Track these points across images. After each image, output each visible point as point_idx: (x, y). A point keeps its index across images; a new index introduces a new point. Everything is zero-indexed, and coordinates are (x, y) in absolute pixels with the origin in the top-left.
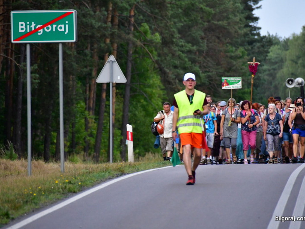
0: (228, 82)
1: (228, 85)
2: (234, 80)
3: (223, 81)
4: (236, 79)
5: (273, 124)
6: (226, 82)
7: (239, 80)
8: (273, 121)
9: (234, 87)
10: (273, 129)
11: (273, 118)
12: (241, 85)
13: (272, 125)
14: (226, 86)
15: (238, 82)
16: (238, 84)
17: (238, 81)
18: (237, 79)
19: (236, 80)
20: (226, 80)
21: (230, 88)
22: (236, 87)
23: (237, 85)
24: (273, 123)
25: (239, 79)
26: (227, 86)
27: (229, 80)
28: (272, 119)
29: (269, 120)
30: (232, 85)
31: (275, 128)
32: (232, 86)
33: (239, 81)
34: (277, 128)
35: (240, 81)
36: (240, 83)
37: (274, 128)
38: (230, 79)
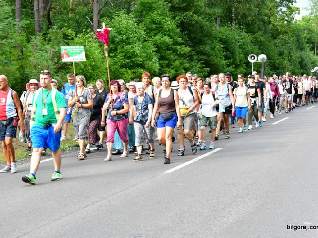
0: (67, 52)
1: (69, 56)
2: (75, 49)
3: (63, 52)
6: (66, 53)
8: (140, 105)
9: (76, 59)
14: (67, 57)
15: (80, 53)
20: (65, 50)
22: (79, 59)
27: (69, 50)
31: (144, 114)
32: (74, 58)
38: (70, 48)
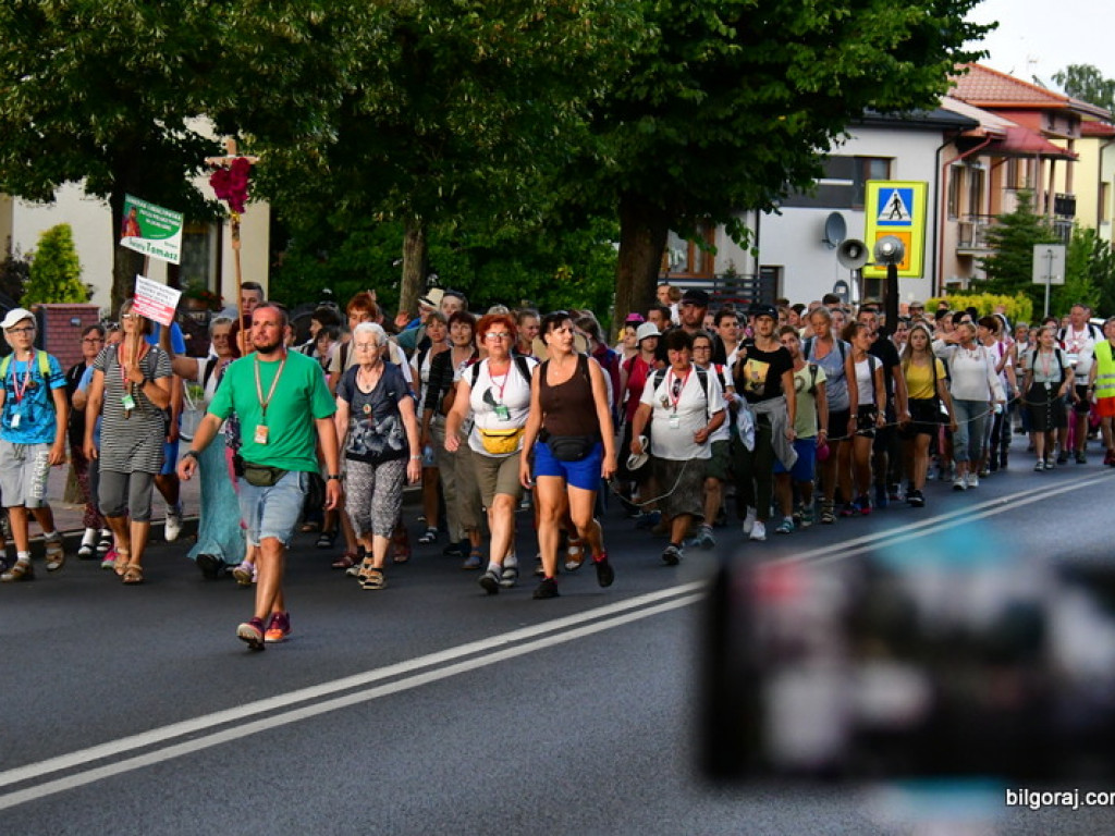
4: (163, 216)
5: (370, 416)
7: (173, 226)
10: (367, 434)
11: (372, 388)
12: (178, 251)
13: (367, 416)
16: (169, 240)
17: (168, 228)
18: (167, 217)
19: (163, 220)
21: (140, 251)
23: (166, 244)
24: (367, 409)
25: (174, 220)
26: (135, 239)
28: (366, 391)
29: (356, 391)
30: (150, 238)
33: (175, 230)
34: (388, 428)
35: (178, 229)
36: (177, 239)
37: (373, 429)
